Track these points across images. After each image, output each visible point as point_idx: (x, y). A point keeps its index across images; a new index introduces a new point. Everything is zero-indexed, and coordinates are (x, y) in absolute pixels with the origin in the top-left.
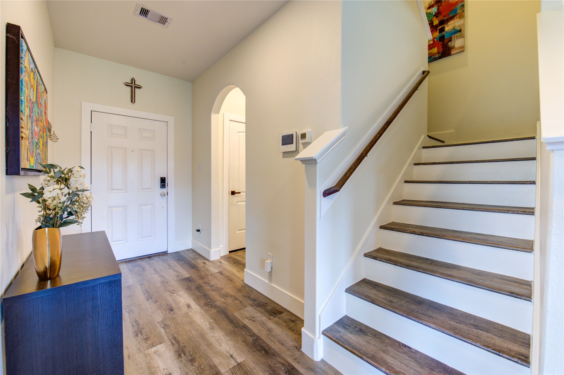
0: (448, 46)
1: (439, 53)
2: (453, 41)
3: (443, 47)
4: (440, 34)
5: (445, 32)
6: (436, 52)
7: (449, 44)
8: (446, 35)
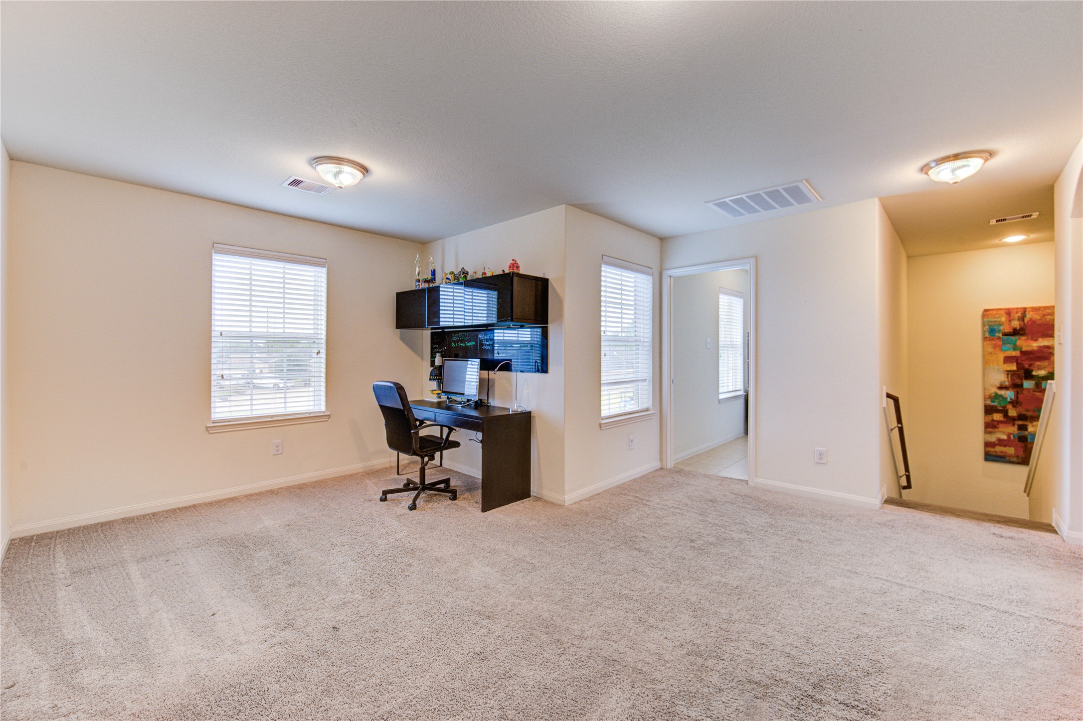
1: (1015, 456)
6: (1013, 452)
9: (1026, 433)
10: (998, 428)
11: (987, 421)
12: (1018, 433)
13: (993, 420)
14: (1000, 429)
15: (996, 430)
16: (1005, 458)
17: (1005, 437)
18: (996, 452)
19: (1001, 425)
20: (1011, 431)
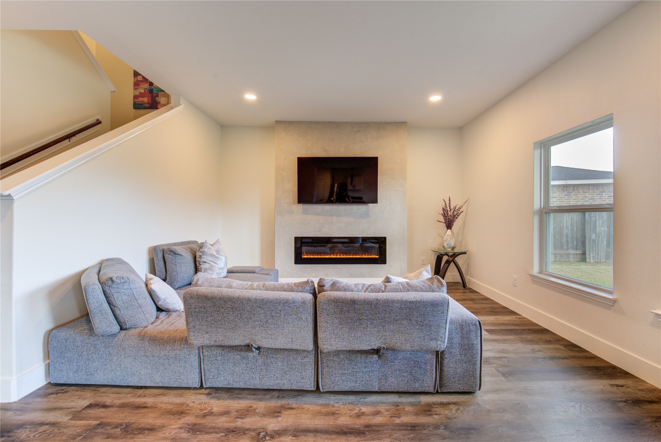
0: (156, 100)
1: (148, 103)
2: (159, 97)
3: (152, 99)
4: (150, 87)
5: (154, 87)
6: (147, 101)
7: (157, 98)
8: (154, 89)
9: (153, 87)
10: (140, 86)
11: (135, 81)
12: (149, 88)
13: (138, 81)
14: (141, 86)
15: (139, 87)
16: (143, 105)
17: (143, 91)
18: (139, 101)
19: (141, 83)
20: (146, 87)
